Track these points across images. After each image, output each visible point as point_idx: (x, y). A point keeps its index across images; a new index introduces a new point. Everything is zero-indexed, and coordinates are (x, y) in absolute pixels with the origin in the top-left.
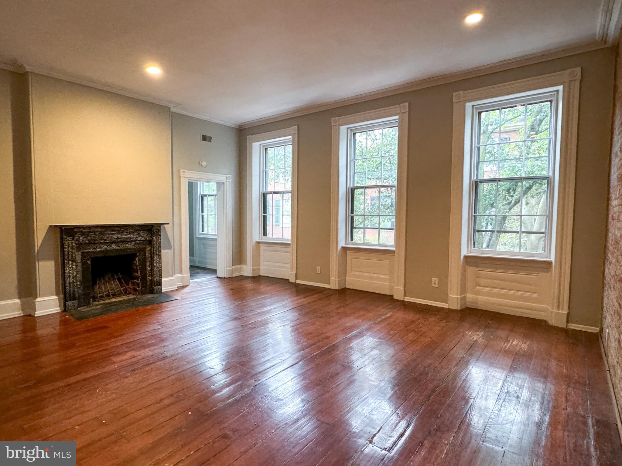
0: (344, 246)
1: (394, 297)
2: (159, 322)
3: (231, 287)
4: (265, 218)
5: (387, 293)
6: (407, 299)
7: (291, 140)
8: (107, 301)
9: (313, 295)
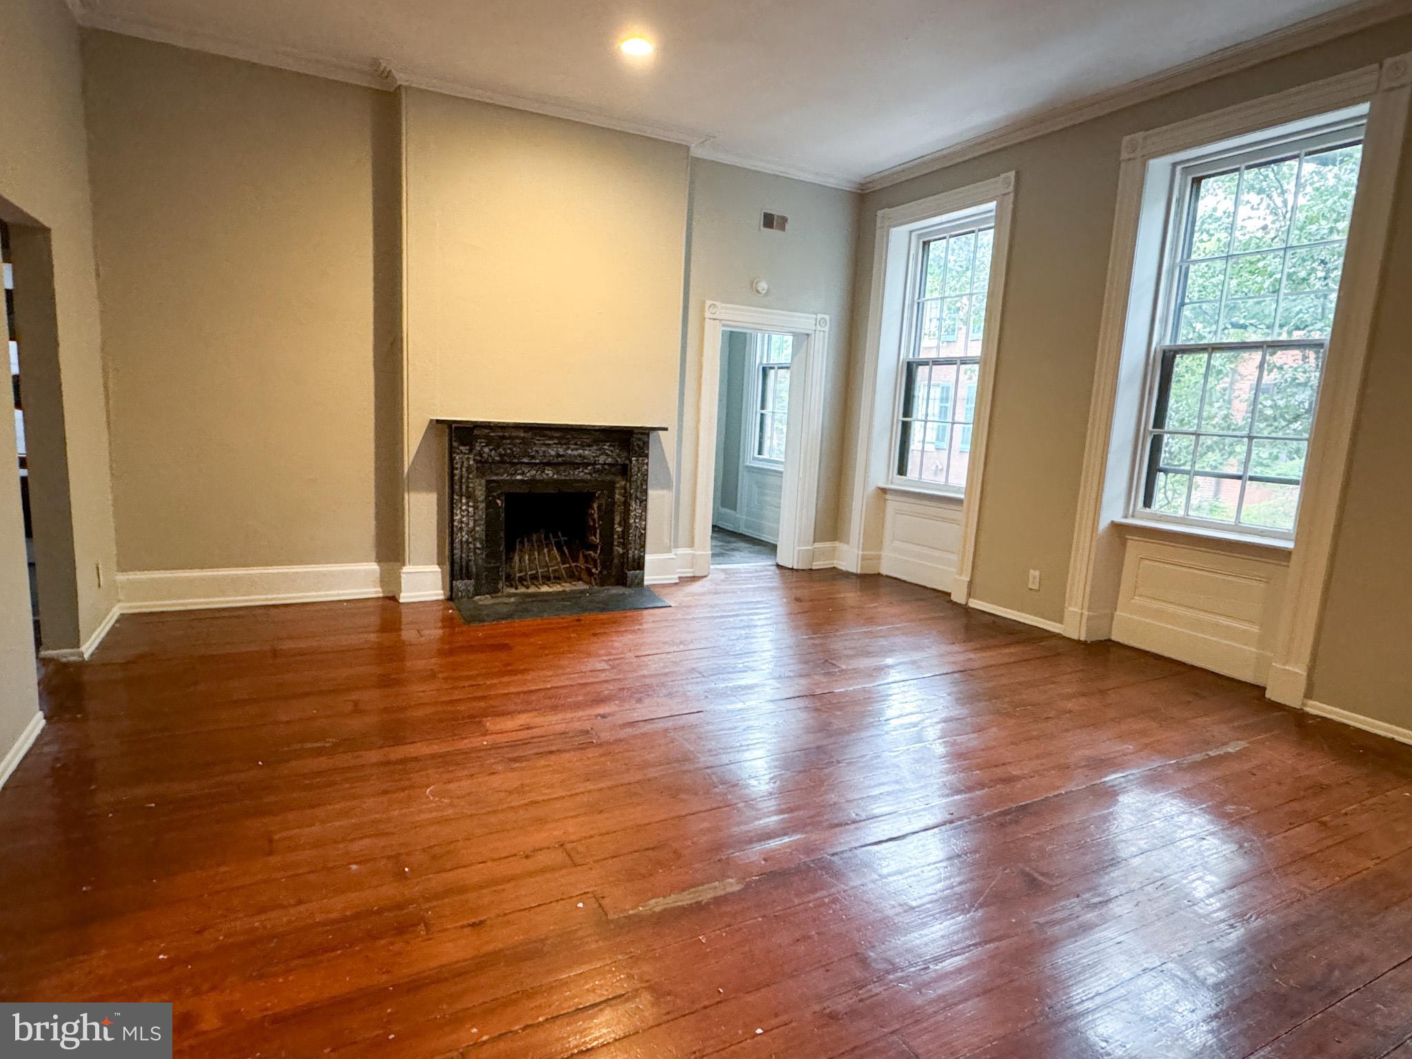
0: (1119, 519)
1: (1269, 695)
2: (610, 654)
3: (799, 593)
4: (906, 427)
5: (1246, 675)
6: (1316, 708)
7: (993, 214)
8: (532, 590)
9: (1007, 645)
